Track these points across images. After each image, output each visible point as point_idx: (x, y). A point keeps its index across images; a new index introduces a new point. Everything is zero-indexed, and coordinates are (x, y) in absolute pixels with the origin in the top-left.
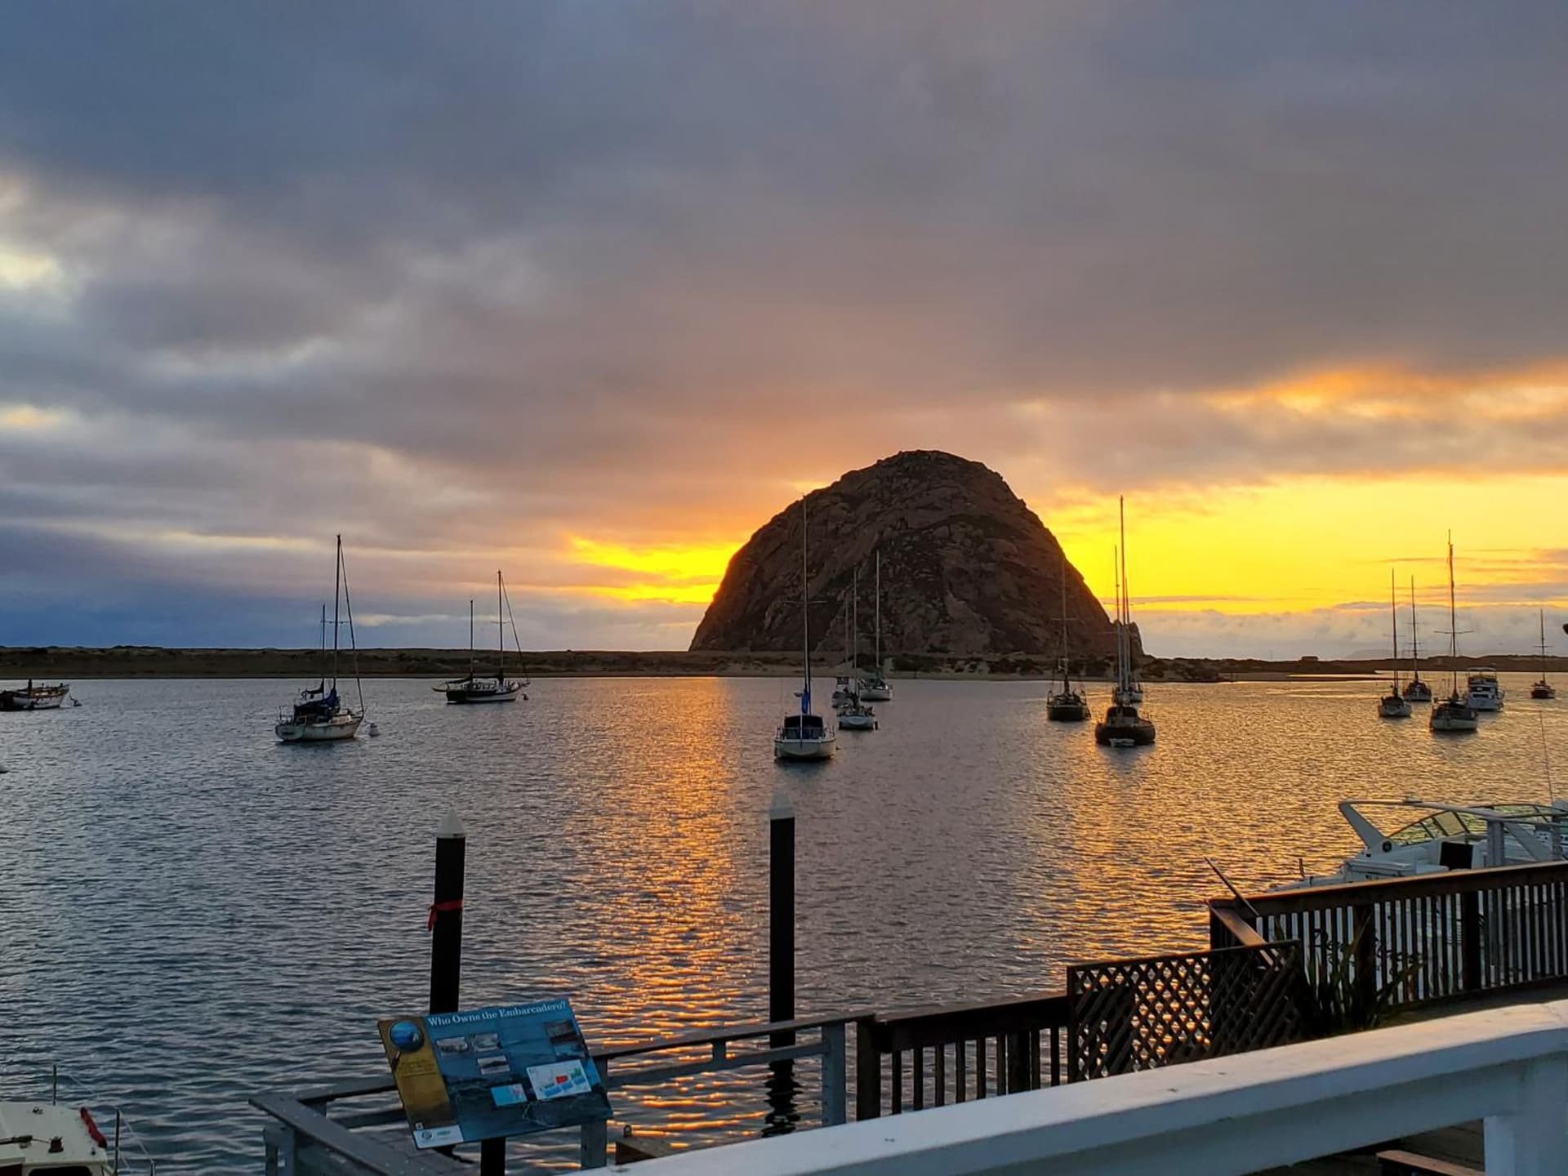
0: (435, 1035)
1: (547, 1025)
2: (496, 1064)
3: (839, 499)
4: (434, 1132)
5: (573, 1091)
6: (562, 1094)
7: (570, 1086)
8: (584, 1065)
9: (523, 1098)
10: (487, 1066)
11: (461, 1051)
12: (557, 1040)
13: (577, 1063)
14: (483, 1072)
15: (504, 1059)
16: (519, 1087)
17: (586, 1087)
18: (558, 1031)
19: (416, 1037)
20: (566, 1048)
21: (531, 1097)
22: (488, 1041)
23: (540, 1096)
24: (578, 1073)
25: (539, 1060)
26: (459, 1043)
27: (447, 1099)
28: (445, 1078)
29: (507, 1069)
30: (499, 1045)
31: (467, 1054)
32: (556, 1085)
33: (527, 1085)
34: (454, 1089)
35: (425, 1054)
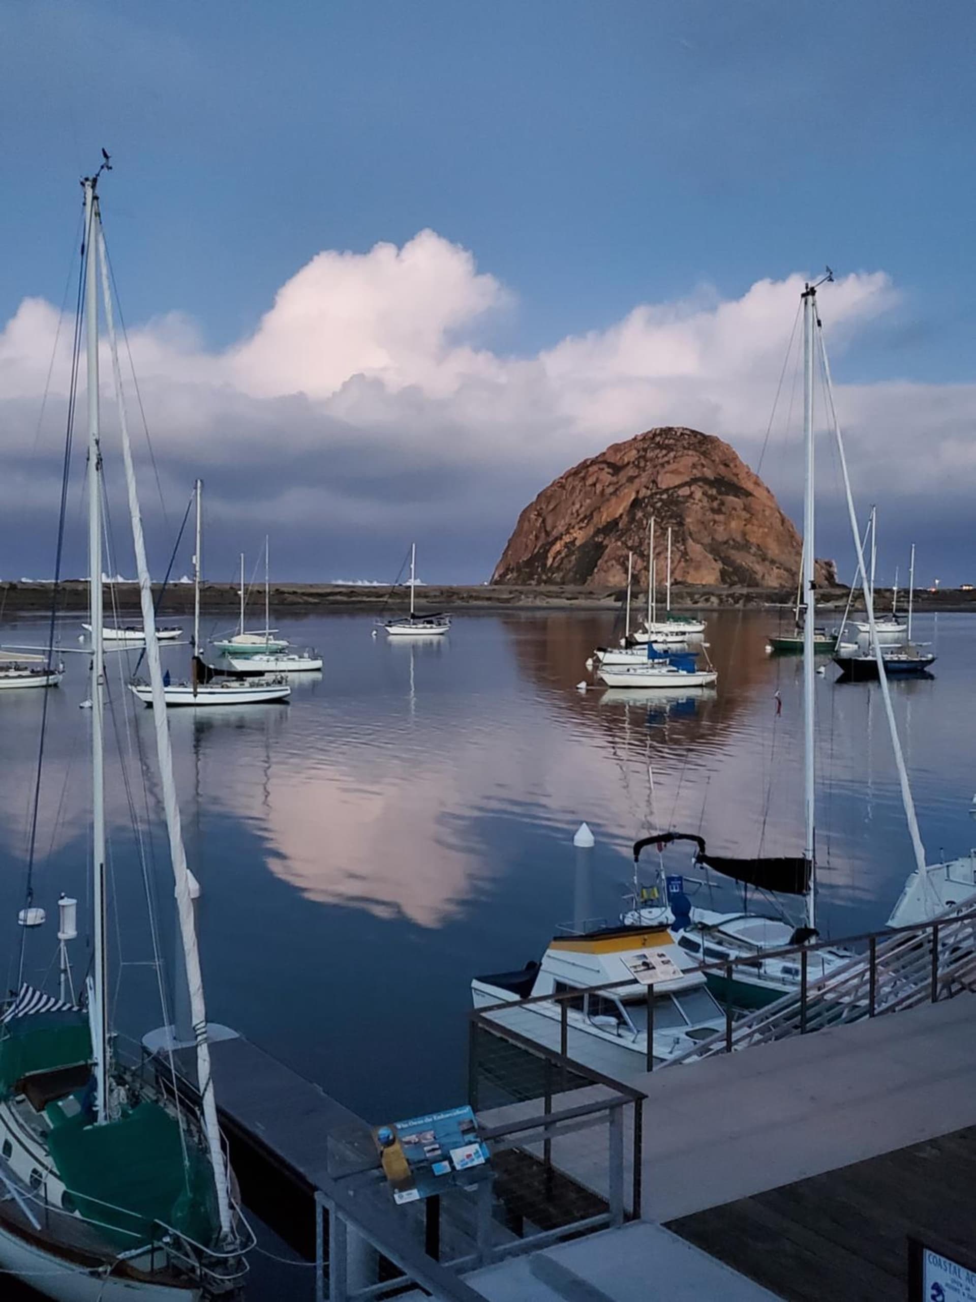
0: (399, 1135)
1: (460, 1123)
2: (434, 1150)
3: (604, 466)
4: (404, 1194)
5: (476, 1163)
6: (469, 1165)
7: (473, 1160)
8: (481, 1146)
9: (449, 1169)
10: (429, 1151)
11: (415, 1143)
12: (465, 1132)
13: (476, 1146)
14: (428, 1155)
15: (437, 1146)
16: (446, 1163)
17: (482, 1160)
18: (465, 1127)
19: (391, 1137)
20: (470, 1137)
21: (453, 1168)
22: (429, 1136)
23: (458, 1167)
24: (477, 1152)
25: (456, 1146)
26: (414, 1138)
27: (410, 1174)
28: (408, 1160)
29: (439, 1152)
30: (435, 1138)
31: (418, 1145)
32: (467, 1160)
33: (451, 1162)
34: (413, 1167)
35: (396, 1147)
